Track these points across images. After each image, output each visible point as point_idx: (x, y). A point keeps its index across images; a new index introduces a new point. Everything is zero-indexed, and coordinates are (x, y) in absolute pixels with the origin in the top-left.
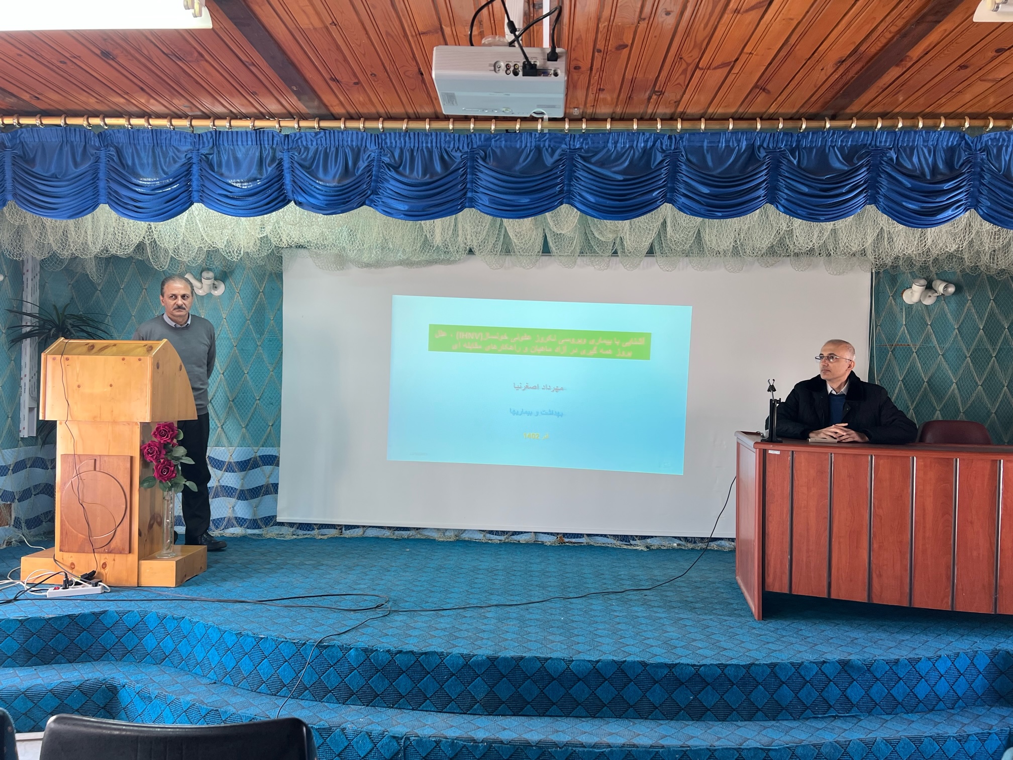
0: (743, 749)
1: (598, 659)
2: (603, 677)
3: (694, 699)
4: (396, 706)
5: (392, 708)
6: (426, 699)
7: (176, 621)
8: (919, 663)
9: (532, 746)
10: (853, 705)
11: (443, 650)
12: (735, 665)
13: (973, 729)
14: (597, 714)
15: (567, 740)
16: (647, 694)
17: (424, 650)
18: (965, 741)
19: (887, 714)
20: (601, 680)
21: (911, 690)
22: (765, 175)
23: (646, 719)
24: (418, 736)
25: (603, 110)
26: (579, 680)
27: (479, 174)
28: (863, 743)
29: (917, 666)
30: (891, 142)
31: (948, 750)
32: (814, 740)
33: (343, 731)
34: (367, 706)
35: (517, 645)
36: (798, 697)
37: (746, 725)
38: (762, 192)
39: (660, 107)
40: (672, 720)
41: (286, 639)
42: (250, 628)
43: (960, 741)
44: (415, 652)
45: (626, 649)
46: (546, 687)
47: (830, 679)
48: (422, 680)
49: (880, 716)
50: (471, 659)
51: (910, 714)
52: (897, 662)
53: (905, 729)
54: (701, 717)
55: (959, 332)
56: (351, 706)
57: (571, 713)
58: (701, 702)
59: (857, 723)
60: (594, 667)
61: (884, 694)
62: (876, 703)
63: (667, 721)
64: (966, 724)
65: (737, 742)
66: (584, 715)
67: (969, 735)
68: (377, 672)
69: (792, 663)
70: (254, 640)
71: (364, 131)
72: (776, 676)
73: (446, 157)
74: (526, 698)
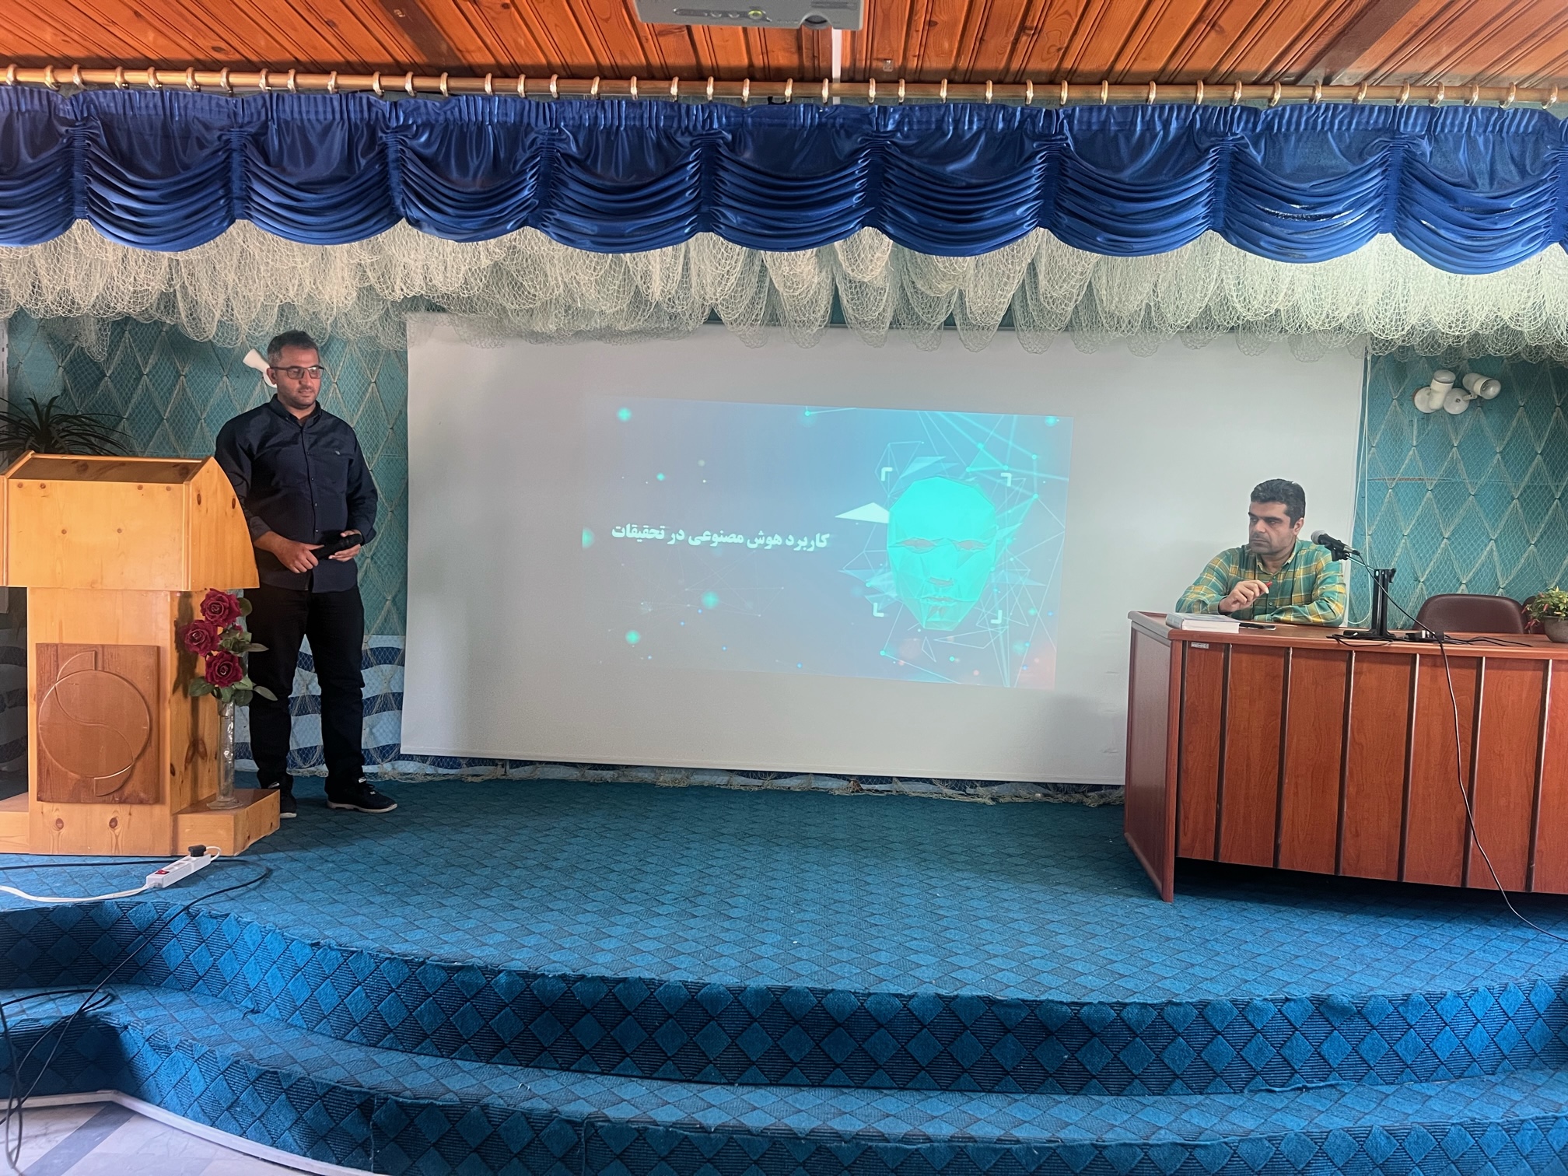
0: (1152, 1146)
1: (911, 992)
2: (919, 1022)
3: (1069, 1058)
4: (573, 1068)
5: (568, 1070)
6: (624, 1056)
7: (215, 921)
8: (1443, 1002)
9: (800, 1139)
10: (1332, 1069)
11: (653, 976)
12: (1139, 1004)
13: (1529, 1111)
14: (908, 1082)
15: (858, 1128)
16: (993, 1051)
17: (622, 975)
18: (1517, 1131)
19: (1387, 1084)
20: (916, 1027)
21: (1428, 1045)
22: (1208, 181)
23: (990, 1091)
24: (609, 1121)
25: (934, 63)
26: (880, 1026)
27: (722, 173)
28: (1351, 1135)
29: (1438, 1007)
30: (1422, 126)
31: (1489, 1146)
32: (1268, 1130)
33: (483, 1110)
34: (527, 1066)
35: (777, 966)
36: (1242, 1057)
37: (1155, 1102)
38: (1200, 210)
39: (1032, 60)
40: (1032, 1093)
41: (392, 954)
42: (332, 935)
43: (1508, 1131)
44: (607, 979)
45: (958, 975)
46: (824, 1038)
47: (1294, 1027)
48: (618, 1024)
49: (1376, 1088)
50: (700, 990)
51: (1424, 1084)
52: (1406, 999)
53: (1417, 1111)
54: (1081, 1088)
55: (1503, 458)
56: (500, 1066)
57: (865, 1081)
58: (1081, 1065)
59: (1339, 1099)
60: (905, 1005)
61: (1383, 1052)
62: (1369, 1066)
63: (1025, 1096)
64: (1517, 1102)
65: (1142, 1134)
66: (888, 1084)
67: (1523, 1121)
68: (544, 1011)
69: (1234, 1002)
70: (339, 955)
71: (526, 98)
72: (1207, 1022)
73: (665, 143)
74: (791, 1056)
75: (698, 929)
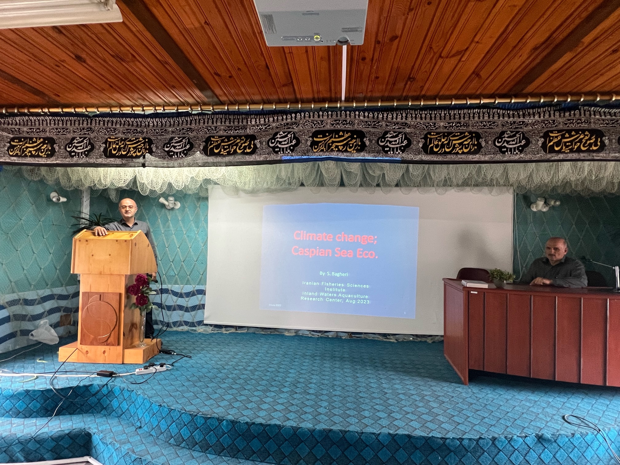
1: (379, 432)
4: (250, 459)
6: (269, 455)
7: (129, 392)
8: (587, 436)
11: (280, 423)
12: (469, 438)
16: (412, 457)
17: (269, 423)
20: (381, 446)
21: (582, 454)
25: (377, 94)
26: (367, 446)
34: (233, 457)
35: (327, 418)
39: (411, 92)
41: (186, 411)
42: (166, 401)
44: (263, 424)
46: (345, 450)
47: (530, 448)
48: (267, 442)
50: (298, 430)
56: (223, 457)
60: (377, 438)
69: (506, 437)
70: (168, 410)
71: (238, 111)
72: (496, 446)
75: (298, 399)
